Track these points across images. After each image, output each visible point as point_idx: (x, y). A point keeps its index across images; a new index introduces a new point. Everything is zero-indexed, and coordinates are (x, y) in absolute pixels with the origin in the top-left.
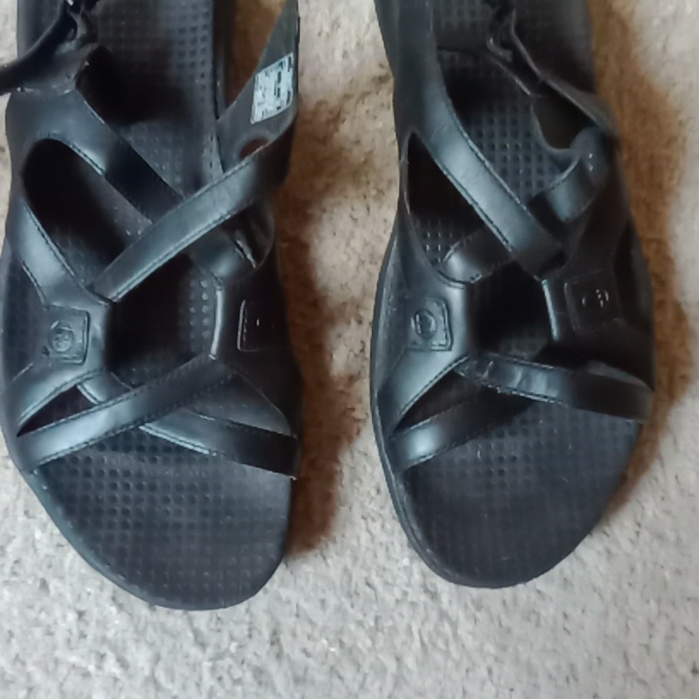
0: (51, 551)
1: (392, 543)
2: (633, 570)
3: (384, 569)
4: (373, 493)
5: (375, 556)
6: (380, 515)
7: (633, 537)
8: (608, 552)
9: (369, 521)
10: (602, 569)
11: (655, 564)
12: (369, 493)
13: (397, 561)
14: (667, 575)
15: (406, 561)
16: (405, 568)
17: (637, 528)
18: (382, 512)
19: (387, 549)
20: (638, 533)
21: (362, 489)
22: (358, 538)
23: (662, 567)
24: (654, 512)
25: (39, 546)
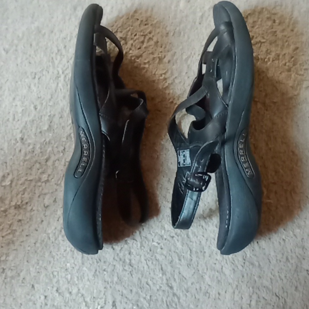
0: (35, 274)
1: (156, 269)
2: (243, 276)
3: (153, 278)
4: (149, 251)
5: (150, 274)
6: (151, 259)
7: (243, 264)
8: (234, 270)
9: (147, 261)
10: (232, 276)
11: (251, 274)
12: (147, 251)
13: (158, 275)
14: (256, 278)
15: (161, 275)
16: (160, 277)
17: (244, 261)
18: (152, 258)
19: (154, 271)
20: (244, 263)
21: (144, 250)
22: (144, 267)
23: (254, 275)
24: (250, 255)
25: (31, 273)
